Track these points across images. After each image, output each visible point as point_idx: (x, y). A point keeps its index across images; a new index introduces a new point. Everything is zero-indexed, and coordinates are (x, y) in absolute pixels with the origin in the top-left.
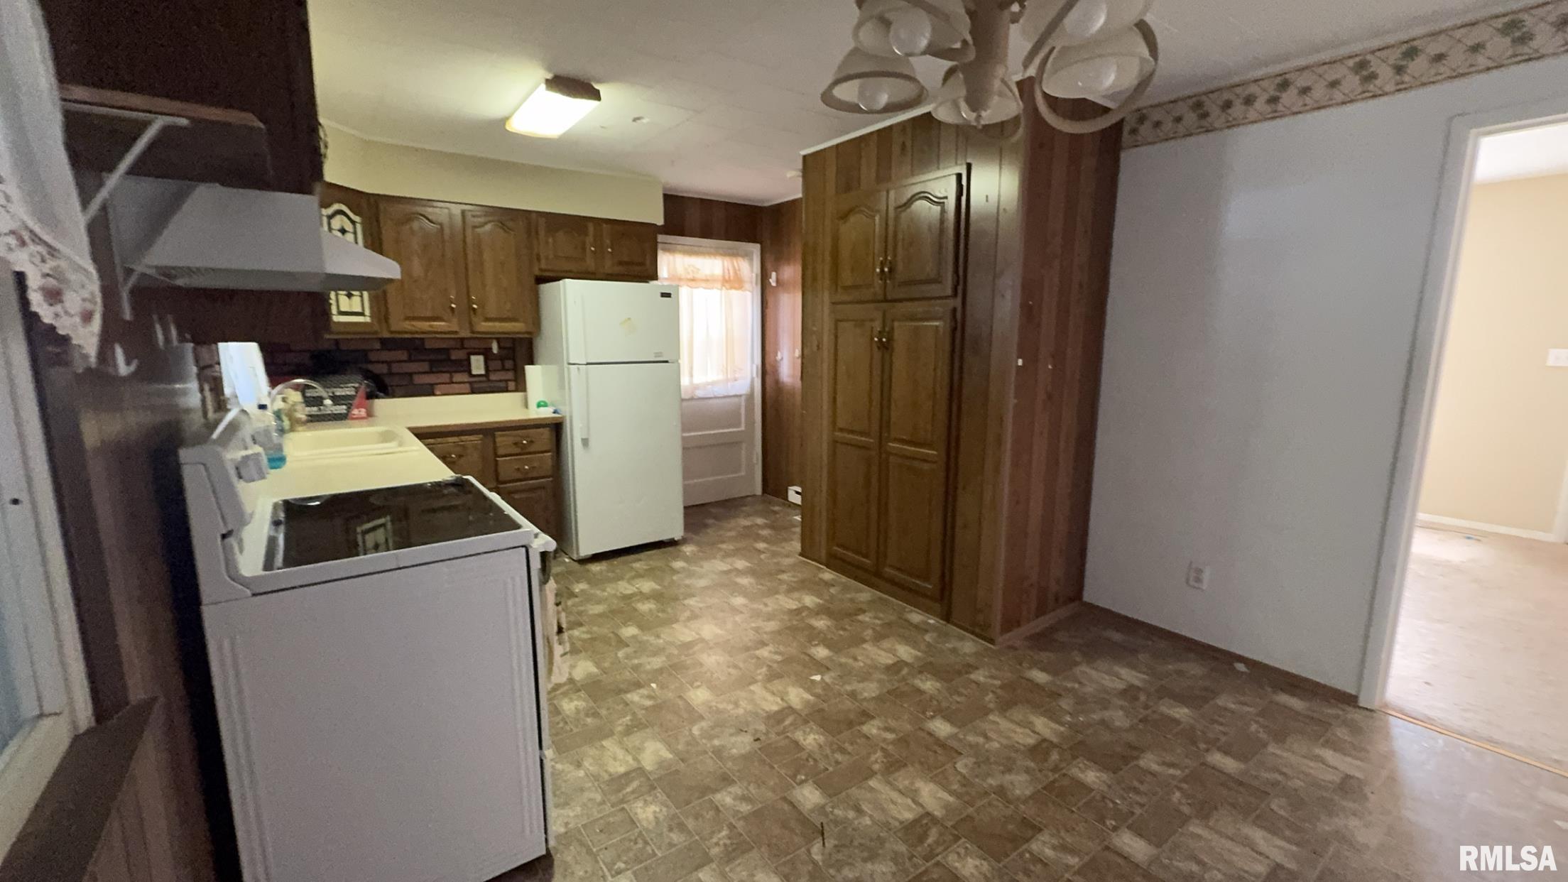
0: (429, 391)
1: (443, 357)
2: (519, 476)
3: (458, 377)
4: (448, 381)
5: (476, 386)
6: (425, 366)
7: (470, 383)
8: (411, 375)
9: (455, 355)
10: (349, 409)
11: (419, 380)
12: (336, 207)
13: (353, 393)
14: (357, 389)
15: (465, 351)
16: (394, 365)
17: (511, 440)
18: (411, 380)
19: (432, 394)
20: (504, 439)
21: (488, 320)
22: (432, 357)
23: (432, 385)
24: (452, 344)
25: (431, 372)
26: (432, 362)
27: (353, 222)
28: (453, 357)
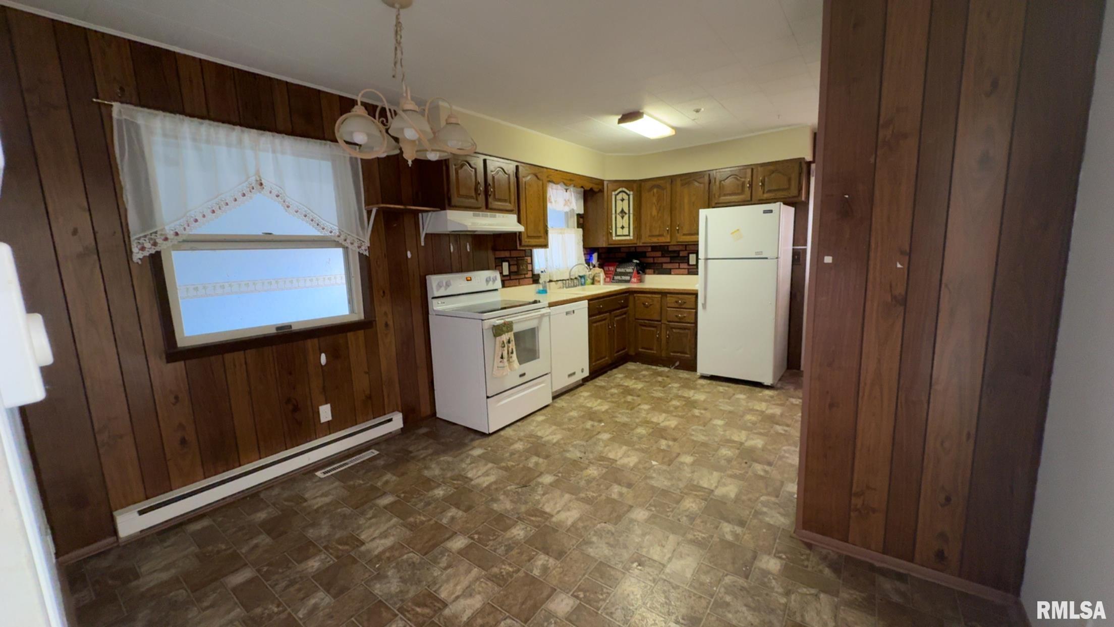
0: (668, 272)
1: (676, 255)
2: (677, 320)
3: (682, 266)
4: (678, 267)
5: (690, 271)
6: (668, 260)
7: (688, 269)
8: (662, 263)
9: (682, 254)
10: (631, 278)
11: (665, 266)
12: (620, 190)
13: (632, 271)
14: (633, 269)
15: (686, 252)
16: (655, 259)
17: (674, 300)
18: (662, 266)
19: (670, 273)
20: (672, 298)
21: (684, 235)
22: (672, 255)
23: (670, 269)
24: (681, 248)
25: (671, 263)
26: (671, 257)
27: (629, 195)
28: (681, 255)
